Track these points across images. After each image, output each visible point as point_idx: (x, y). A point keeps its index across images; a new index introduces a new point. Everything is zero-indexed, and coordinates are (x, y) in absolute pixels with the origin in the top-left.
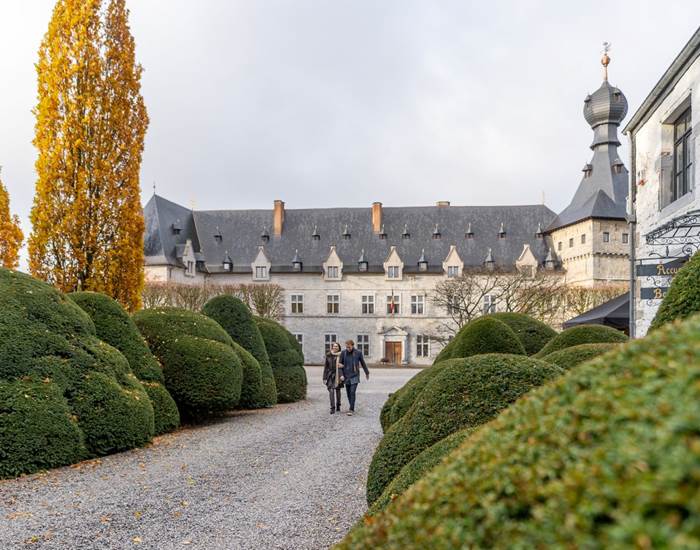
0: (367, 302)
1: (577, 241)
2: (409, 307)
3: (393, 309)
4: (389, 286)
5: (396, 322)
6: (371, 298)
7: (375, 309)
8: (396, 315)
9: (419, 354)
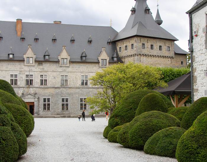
0: (14, 78)
1: (129, 48)
2: (39, 81)
3: (29, 82)
4: (26, 69)
5: (32, 91)
6: (16, 76)
7: (19, 83)
8: (31, 86)
9: (45, 108)
